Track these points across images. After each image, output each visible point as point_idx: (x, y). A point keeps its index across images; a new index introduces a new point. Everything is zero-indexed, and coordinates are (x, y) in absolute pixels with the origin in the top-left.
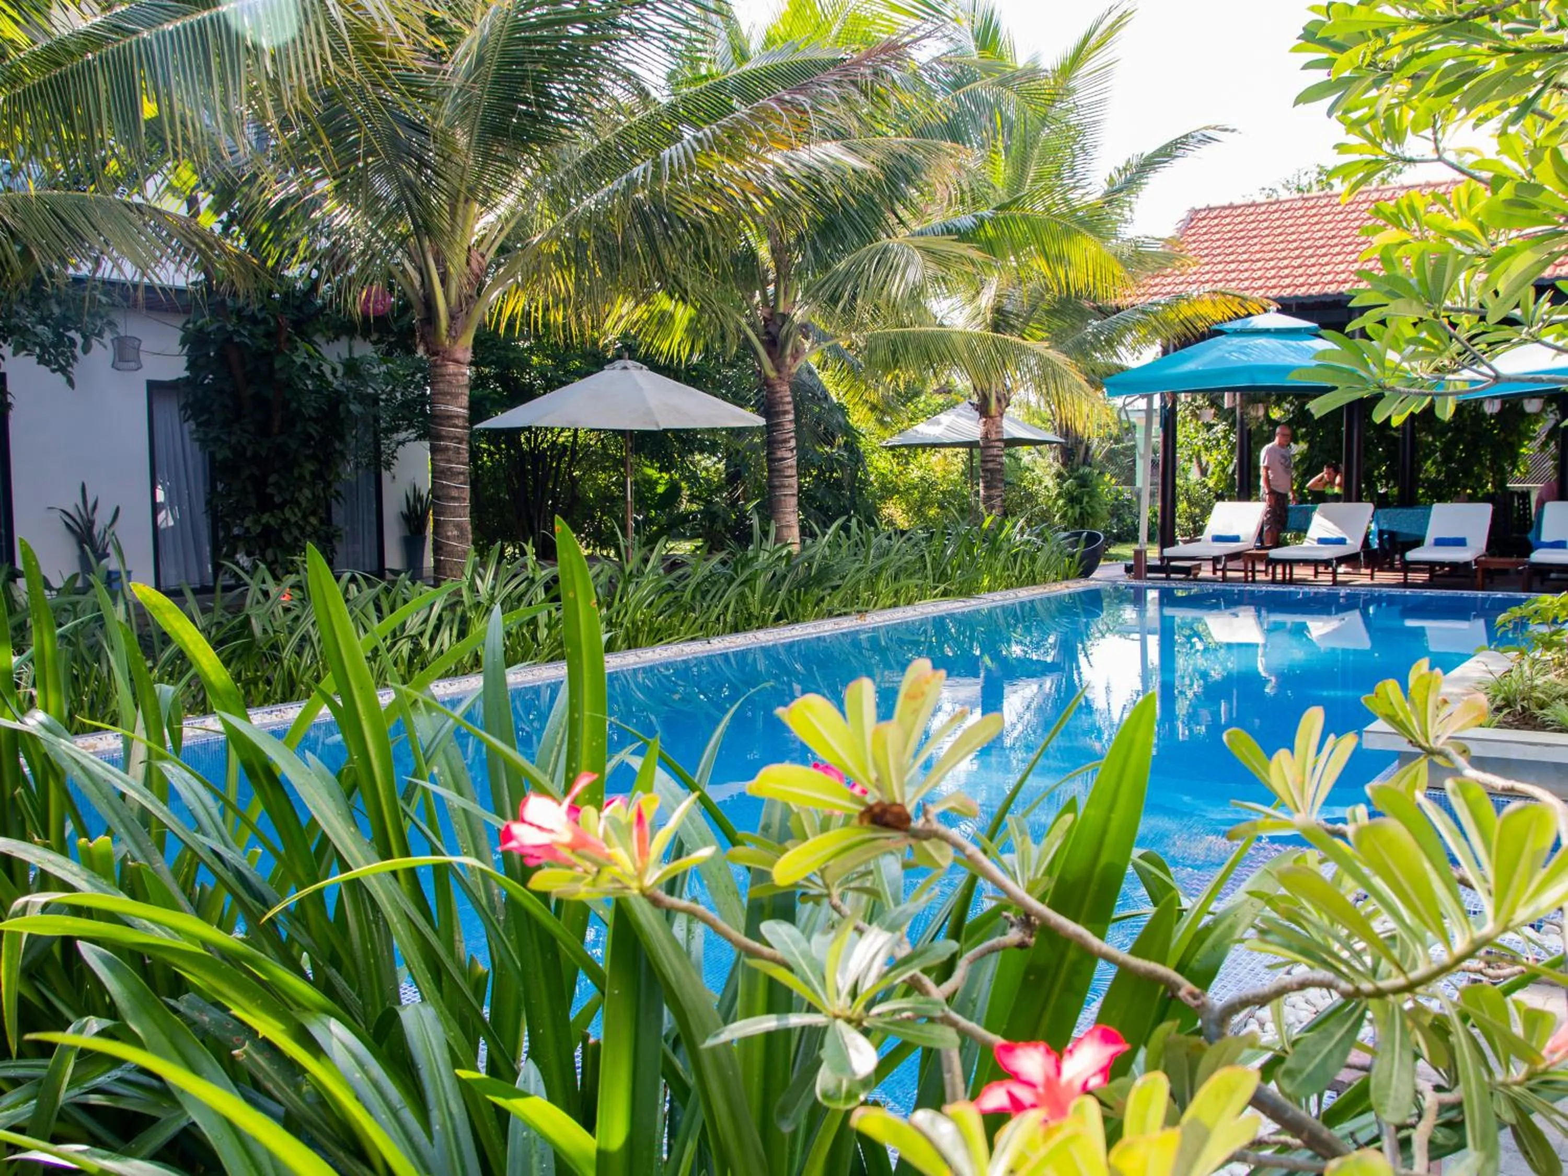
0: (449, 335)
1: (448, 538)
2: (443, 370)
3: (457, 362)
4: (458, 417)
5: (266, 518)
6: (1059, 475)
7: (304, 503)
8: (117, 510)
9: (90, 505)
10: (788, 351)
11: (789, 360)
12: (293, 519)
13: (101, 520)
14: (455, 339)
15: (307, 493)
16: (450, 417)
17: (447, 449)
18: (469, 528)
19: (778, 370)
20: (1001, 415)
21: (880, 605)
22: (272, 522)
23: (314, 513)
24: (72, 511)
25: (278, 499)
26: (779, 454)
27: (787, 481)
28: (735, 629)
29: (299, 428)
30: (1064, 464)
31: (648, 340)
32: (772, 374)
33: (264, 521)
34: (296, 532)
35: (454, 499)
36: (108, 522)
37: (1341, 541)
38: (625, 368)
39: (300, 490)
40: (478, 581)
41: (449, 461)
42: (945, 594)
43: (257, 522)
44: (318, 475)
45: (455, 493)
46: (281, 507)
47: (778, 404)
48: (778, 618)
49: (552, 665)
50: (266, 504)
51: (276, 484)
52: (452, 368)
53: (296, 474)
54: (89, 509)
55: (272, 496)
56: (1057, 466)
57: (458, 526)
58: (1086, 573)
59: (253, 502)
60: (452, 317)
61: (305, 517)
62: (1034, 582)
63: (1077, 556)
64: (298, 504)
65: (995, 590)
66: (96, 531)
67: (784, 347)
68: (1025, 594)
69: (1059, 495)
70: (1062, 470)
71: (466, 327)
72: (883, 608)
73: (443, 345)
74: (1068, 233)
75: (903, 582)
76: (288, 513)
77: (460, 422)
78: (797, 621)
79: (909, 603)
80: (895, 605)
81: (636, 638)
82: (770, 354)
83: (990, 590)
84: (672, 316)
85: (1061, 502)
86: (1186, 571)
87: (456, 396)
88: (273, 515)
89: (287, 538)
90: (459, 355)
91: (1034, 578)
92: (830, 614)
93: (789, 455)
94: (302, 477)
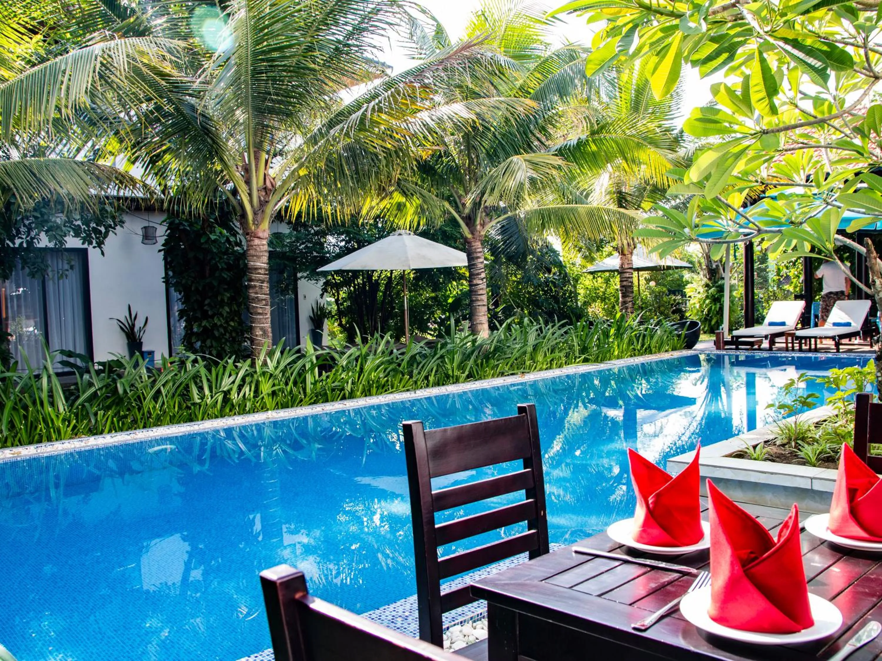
0: (254, 224)
1: (257, 336)
2: (252, 243)
3: (259, 238)
4: (261, 268)
5: (204, 323)
6: (707, 285)
7: (225, 314)
8: (147, 319)
9: (133, 317)
10: (478, 222)
11: (478, 227)
12: (219, 323)
13: (139, 324)
14: (257, 225)
15: (227, 309)
16: (256, 269)
17: (255, 286)
18: (270, 330)
19: (472, 233)
20: (631, 253)
21: (538, 368)
22: (207, 325)
23: (233, 320)
24: (123, 320)
25: (210, 313)
26: (475, 282)
27: (479, 297)
28: (437, 384)
29: (217, 274)
30: (710, 279)
31: (391, 219)
32: (469, 236)
33: (203, 324)
34: (222, 330)
35: (260, 314)
36: (142, 326)
37: (848, 324)
38: (400, 234)
39: (223, 308)
40: (268, 360)
41: (257, 293)
42: (586, 360)
43: (200, 326)
44: (232, 299)
45: (260, 311)
46: (212, 317)
47: (473, 253)
48: (468, 377)
49: (311, 407)
50: (205, 316)
51: (209, 305)
52: (257, 242)
53: (219, 298)
54: (132, 318)
55: (207, 311)
56: (705, 280)
57: (262, 329)
58: (690, 345)
59: (199, 315)
60: (255, 213)
61: (227, 322)
62: (651, 353)
63: (683, 336)
64: (222, 316)
65: (622, 358)
66: (136, 329)
67: (475, 221)
68: (639, 360)
69: (707, 297)
70: (708, 282)
71: (263, 219)
72: (541, 369)
73: (251, 229)
74: (639, 146)
75: (557, 354)
76: (216, 321)
77: (262, 271)
78: (480, 379)
79: (560, 366)
80: (550, 368)
81: (369, 391)
82: (467, 225)
83: (618, 357)
84: (405, 205)
85: (707, 301)
86: (752, 344)
87: (259, 257)
88: (208, 322)
89: (216, 333)
90: (261, 235)
91: (651, 350)
92: (502, 374)
93: (481, 282)
94: (222, 300)
